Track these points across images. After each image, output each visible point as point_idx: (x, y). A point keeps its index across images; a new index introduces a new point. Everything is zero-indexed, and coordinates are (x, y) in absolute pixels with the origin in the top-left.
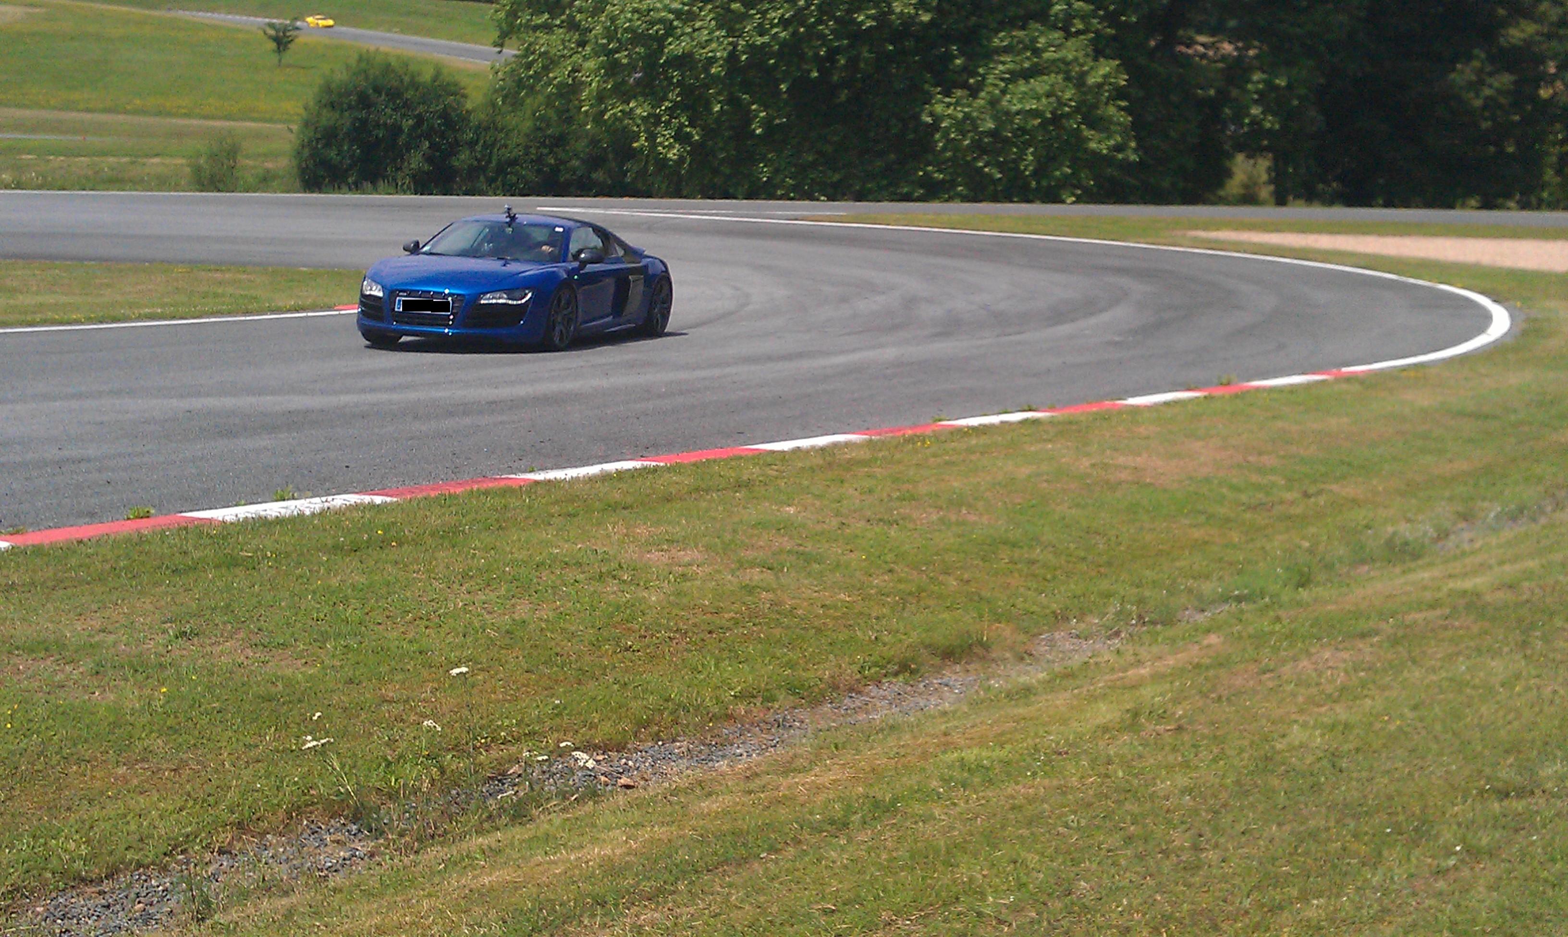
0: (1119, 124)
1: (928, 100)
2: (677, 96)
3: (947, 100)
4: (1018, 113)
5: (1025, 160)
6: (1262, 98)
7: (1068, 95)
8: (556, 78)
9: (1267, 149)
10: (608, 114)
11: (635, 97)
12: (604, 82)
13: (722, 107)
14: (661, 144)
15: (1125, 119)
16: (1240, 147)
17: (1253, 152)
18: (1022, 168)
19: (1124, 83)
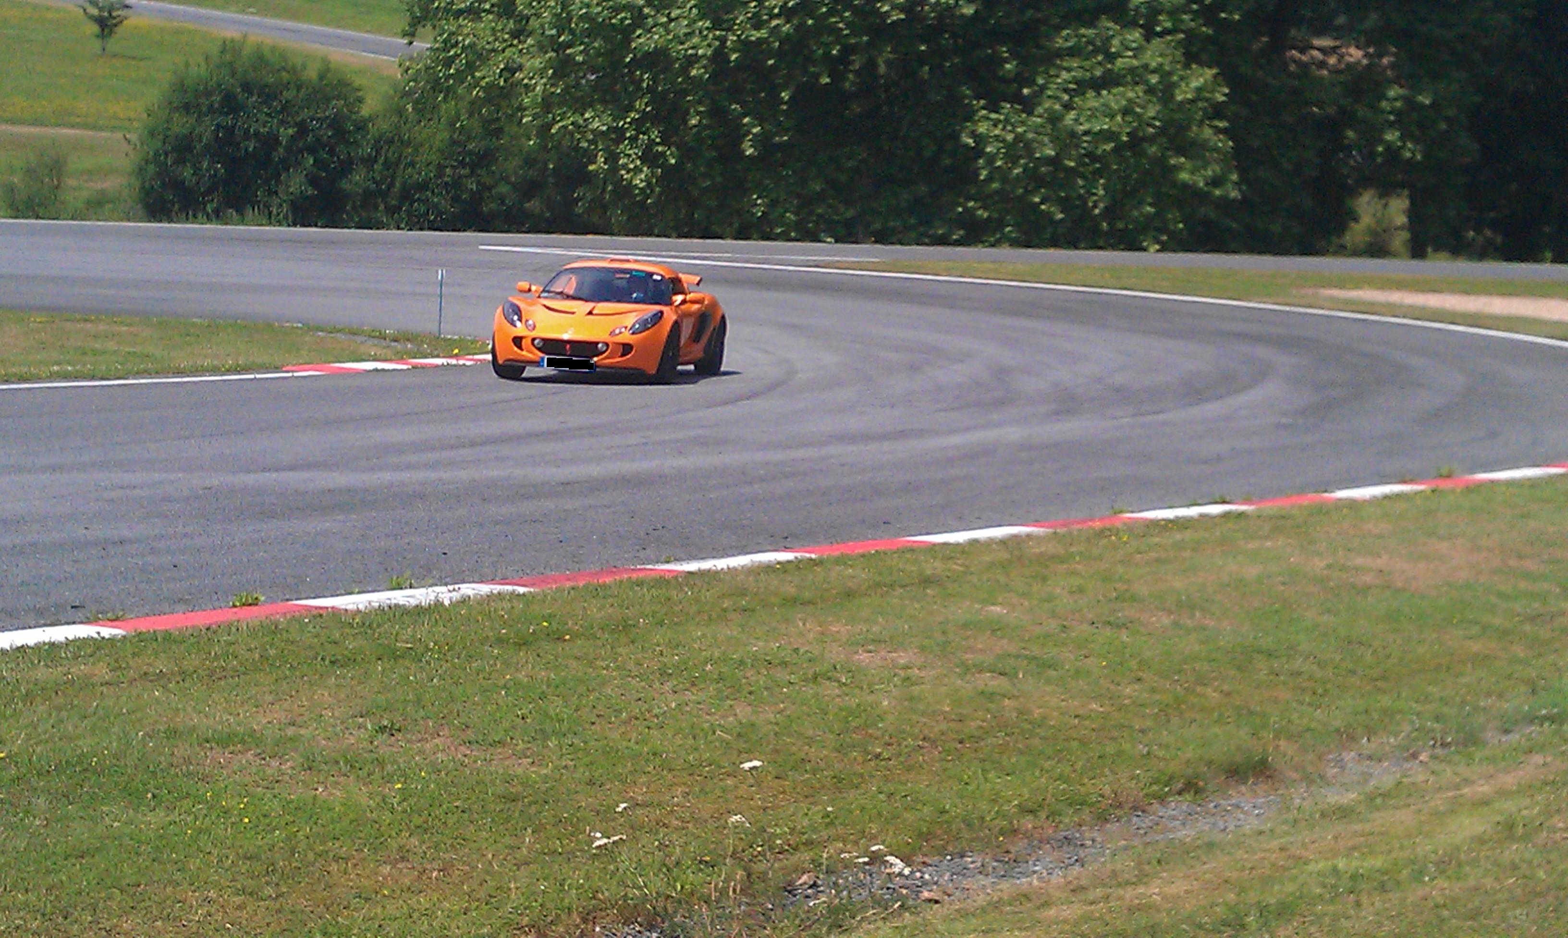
0: (1216, 150)
1: (970, 116)
2: (647, 105)
3: (993, 116)
4: (1086, 133)
5: (1095, 194)
6: (1401, 120)
7: (1151, 113)
8: (484, 78)
9: (1402, 185)
10: (557, 126)
11: (591, 105)
12: (552, 85)
13: (700, 121)
14: (624, 166)
15: (1225, 144)
16: (1366, 181)
17: (1386, 190)
18: (1090, 204)
19: (1223, 98)
